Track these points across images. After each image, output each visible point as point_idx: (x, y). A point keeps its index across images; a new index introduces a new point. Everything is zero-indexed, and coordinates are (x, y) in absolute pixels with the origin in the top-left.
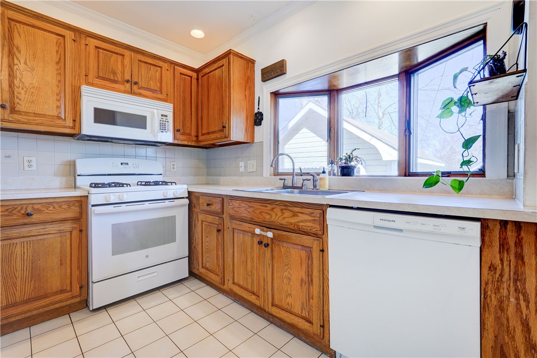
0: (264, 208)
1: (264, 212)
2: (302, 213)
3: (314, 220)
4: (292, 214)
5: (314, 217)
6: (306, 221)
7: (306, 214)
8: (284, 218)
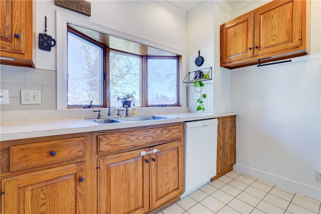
0: (148, 133)
1: (147, 136)
2: (174, 129)
3: (179, 131)
4: (168, 131)
5: (180, 129)
6: (176, 133)
7: (176, 129)
8: (163, 136)
